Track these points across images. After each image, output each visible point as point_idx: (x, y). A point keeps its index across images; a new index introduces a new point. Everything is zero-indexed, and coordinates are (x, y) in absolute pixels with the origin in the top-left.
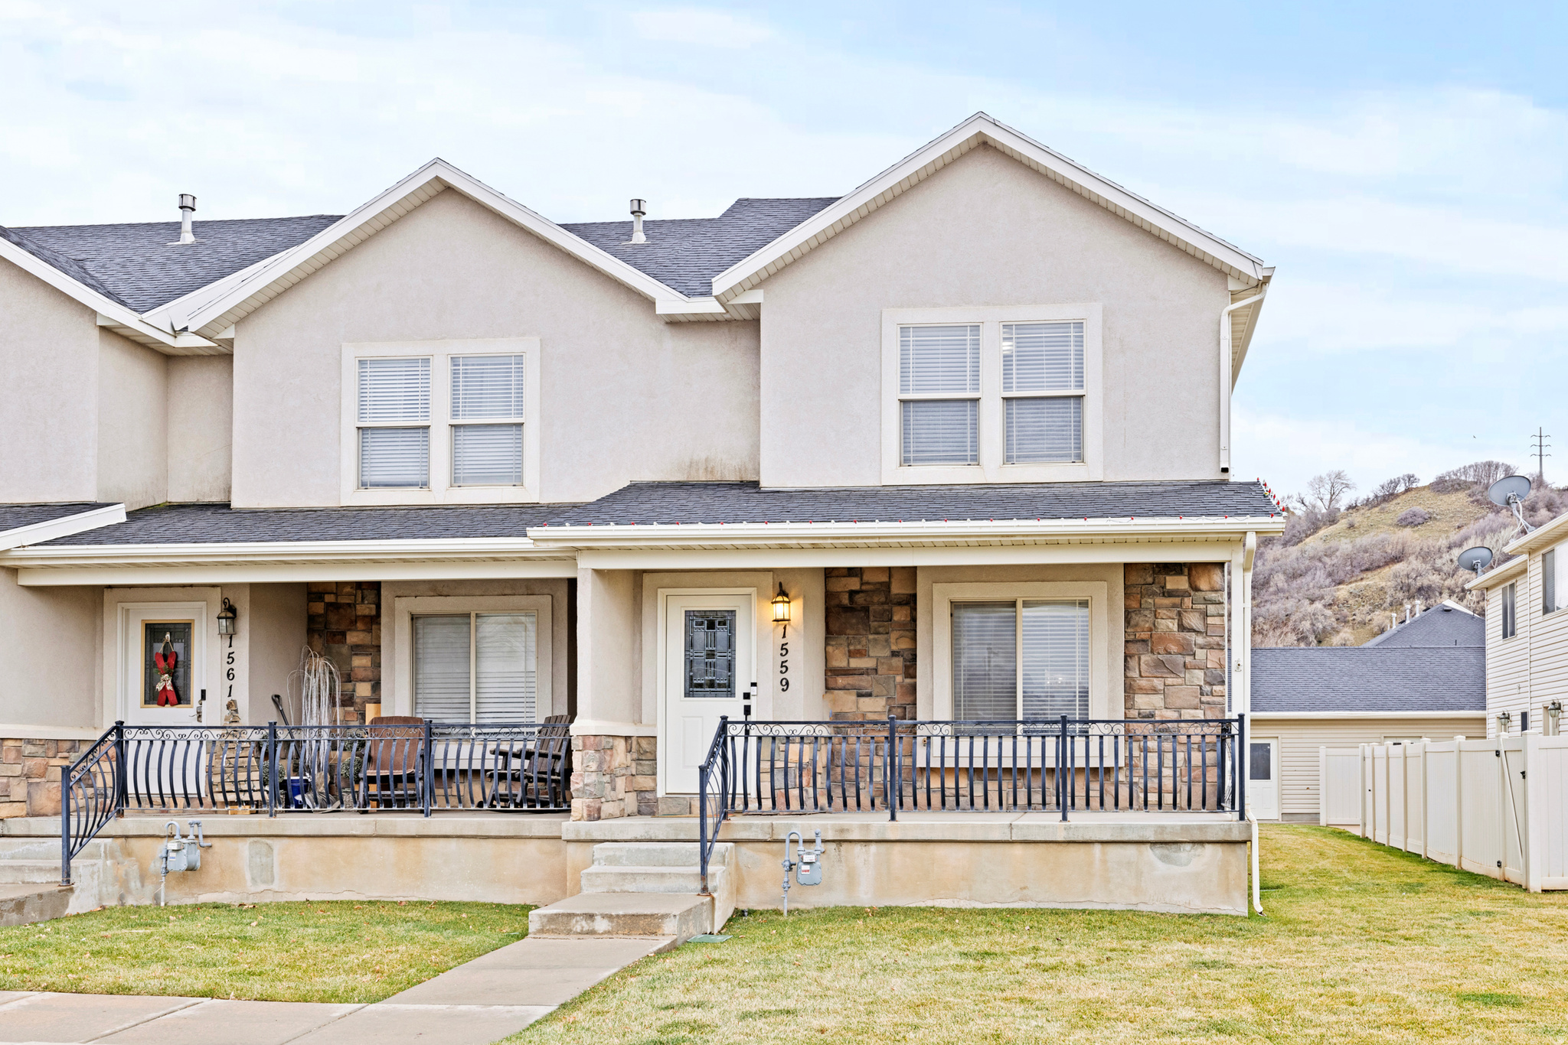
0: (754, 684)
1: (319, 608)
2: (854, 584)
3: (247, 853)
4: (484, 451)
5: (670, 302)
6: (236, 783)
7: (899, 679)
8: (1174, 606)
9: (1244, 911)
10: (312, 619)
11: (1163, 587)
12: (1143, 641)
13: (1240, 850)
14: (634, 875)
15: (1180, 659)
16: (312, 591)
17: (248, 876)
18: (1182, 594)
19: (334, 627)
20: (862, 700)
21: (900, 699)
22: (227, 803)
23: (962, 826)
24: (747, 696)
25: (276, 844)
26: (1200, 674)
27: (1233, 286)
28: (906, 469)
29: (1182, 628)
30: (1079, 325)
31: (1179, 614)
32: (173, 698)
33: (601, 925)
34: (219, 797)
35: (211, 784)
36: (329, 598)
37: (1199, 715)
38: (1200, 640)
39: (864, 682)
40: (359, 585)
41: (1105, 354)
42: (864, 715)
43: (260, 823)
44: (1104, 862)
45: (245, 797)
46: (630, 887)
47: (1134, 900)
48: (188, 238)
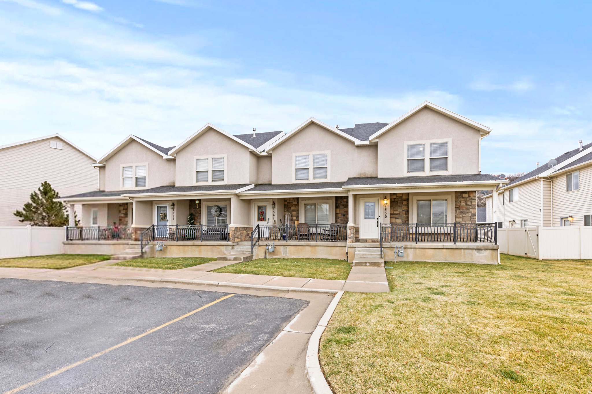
0: (379, 217)
1: (286, 203)
2: (395, 197)
3: (282, 249)
4: (319, 173)
5: (358, 142)
6: (275, 235)
7: (404, 215)
8: (465, 200)
9: (496, 264)
10: (285, 205)
11: (462, 196)
12: (458, 207)
13: (496, 251)
14: (366, 254)
15: (466, 211)
16: (285, 200)
17: (282, 253)
18: (466, 198)
19: (289, 207)
20: (396, 220)
21: (404, 219)
22: (273, 239)
23: (433, 245)
24: (377, 219)
25: (288, 247)
26: (471, 214)
27: (481, 133)
28: (408, 173)
29: (466, 205)
30: (447, 143)
31: (466, 202)
32: (263, 220)
33: (368, 264)
34: (272, 238)
35: (271, 236)
36: (288, 201)
37: (470, 222)
38: (471, 207)
39: (397, 216)
40: (294, 198)
41: (452, 149)
42: (397, 223)
43: (285, 243)
44: (464, 253)
45: (277, 238)
46: (365, 256)
47: (471, 261)
48: (254, 136)
